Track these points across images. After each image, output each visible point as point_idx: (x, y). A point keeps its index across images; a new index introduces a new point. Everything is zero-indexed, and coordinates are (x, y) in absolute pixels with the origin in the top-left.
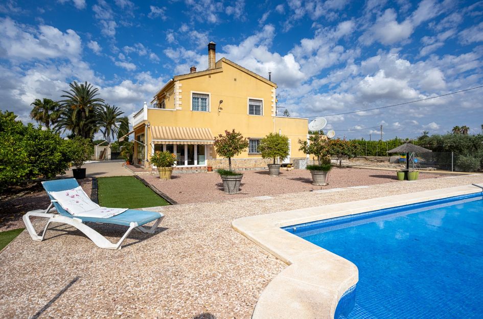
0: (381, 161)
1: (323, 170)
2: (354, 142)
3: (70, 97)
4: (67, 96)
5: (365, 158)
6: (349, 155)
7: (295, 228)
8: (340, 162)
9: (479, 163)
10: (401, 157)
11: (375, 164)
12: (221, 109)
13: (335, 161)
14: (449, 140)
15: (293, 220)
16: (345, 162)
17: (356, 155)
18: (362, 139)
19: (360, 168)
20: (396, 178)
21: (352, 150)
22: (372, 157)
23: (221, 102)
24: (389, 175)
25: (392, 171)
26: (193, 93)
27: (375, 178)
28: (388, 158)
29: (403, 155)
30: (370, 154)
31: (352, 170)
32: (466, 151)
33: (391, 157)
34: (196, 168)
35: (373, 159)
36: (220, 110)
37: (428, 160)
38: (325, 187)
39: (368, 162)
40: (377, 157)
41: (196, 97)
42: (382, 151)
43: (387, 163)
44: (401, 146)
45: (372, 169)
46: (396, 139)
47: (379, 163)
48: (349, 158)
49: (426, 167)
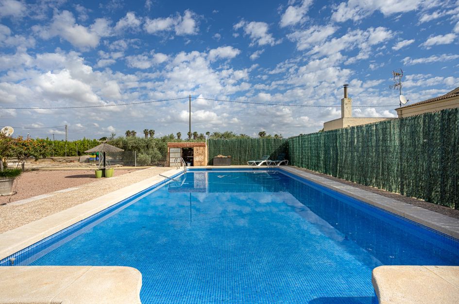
0: (71, 161)
1: (8, 176)
2: (42, 141)
5: (52, 159)
6: (36, 157)
7: (13, 259)
8: (23, 165)
9: (150, 159)
10: (91, 156)
11: (65, 164)
13: (12, 164)
14: (131, 141)
15: (10, 248)
16: (29, 164)
17: (44, 156)
18: (47, 139)
19: (51, 170)
20: (94, 176)
21: (40, 151)
22: (60, 157)
24: (85, 174)
25: (86, 170)
27: (73, 179)
28: (78, 157)
29: (93, 154)
30: (57, 154)
31: (41, 173)
32: (142, 150)
33: (81, 157)
35: (61, 160)
37: (115, 158)
38: (13, 197)
39: (56, 163)
40: (66, 157)
42: (71, 151)
43: (77, 163)
44: (99, 146)
45: (64, 170)
46: (84, 140)
47: (68, 164)
48: (36, 160)
49: (114, 165)
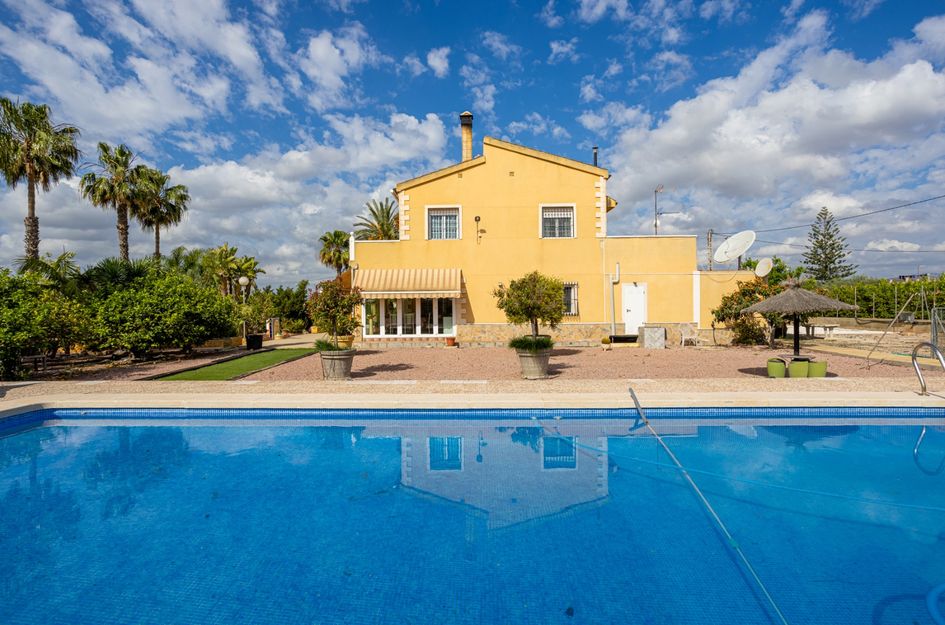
3: (365, 225)
4: (361, 224)
12: (483, 231)
23: (477, 219)
26: (429, 210)
34: (437, 339)
36: (480, 234)
41: (435, 215)
